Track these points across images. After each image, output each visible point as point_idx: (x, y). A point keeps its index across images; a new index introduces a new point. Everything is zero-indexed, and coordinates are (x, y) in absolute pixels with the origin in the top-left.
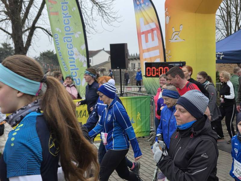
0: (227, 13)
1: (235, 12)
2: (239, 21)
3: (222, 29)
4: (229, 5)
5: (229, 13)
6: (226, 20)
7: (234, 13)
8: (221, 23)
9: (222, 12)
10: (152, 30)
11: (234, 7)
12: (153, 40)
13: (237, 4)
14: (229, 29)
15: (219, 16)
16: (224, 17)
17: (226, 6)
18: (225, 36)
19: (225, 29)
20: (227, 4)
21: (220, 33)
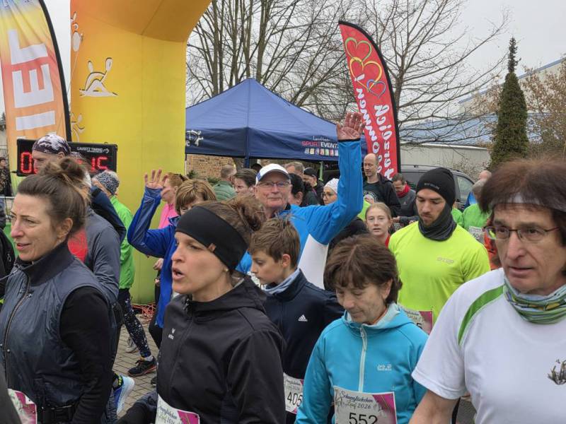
0: (213, 44)
1: (232, 46)
2: (238, 65)
3: (204, 79)
4: (220, 28)
5: (218, 46)
6: (213, 60)
7: (229, 46)
8: (202, 64)
9: (204, 42)
10: (37, 63)
11: (230, 35)
12: (41, 86)
13: (236, 27)
14: (219, 81)
15: (198, 48)
16: (208, 52)
17: (214, 29)
18: (210, 94)
19: (210, 79)
20: (215, 25)
21: (200, 86)
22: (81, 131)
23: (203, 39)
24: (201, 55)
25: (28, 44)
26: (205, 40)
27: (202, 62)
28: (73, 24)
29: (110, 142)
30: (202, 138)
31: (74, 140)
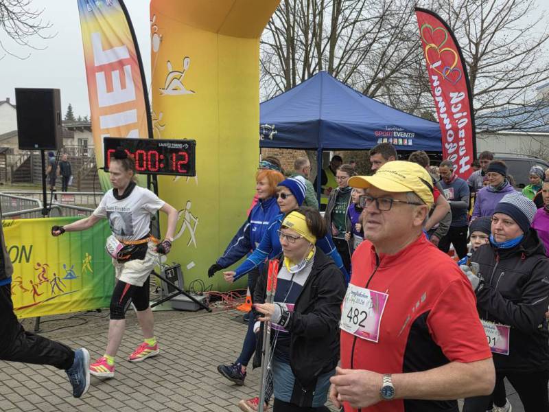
0: (286, 41)
1: (304, 42)
2: (310, 59)
3: (277, 75)
4: (292, 25)
5: (291, 42)
6: (286, 56)
7: (301, 41)
8: (276, 60)
9: (277, 39)
10: (121, 64)
11: (302, 30)
12: (123, 86)
13: (308, 22)
14: (291, 73)
15: (271, 45)
16: (281, 49)
17: (286, 26)
18: (283, 90)
19: (284, 75)
20: (288, 21)
21: (274, 82)
22: (162, 128)
23: (276, 36)
24: (274, 51)
25: (111, 47)
26: (278, 36)
27: (275, 58)
28: (152, 26)
29: (189, 138)
30: (276, 132)
31: (156, 137)
